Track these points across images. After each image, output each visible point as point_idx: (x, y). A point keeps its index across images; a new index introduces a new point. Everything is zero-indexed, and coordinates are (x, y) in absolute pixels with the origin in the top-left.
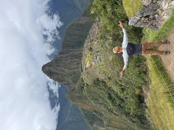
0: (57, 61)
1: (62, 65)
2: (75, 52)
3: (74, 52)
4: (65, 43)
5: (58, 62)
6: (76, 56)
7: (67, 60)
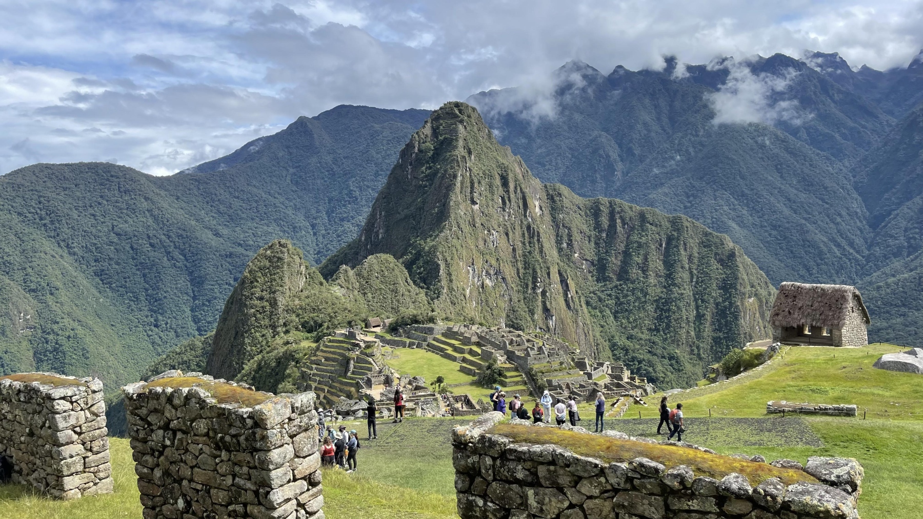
0: (498, 181)
1: (476, 207)
2: (555, 277)
3: (554, 271)
4: (617, 216)
5: (491, 186)
6: (530, 286)
7: (507, 234)
